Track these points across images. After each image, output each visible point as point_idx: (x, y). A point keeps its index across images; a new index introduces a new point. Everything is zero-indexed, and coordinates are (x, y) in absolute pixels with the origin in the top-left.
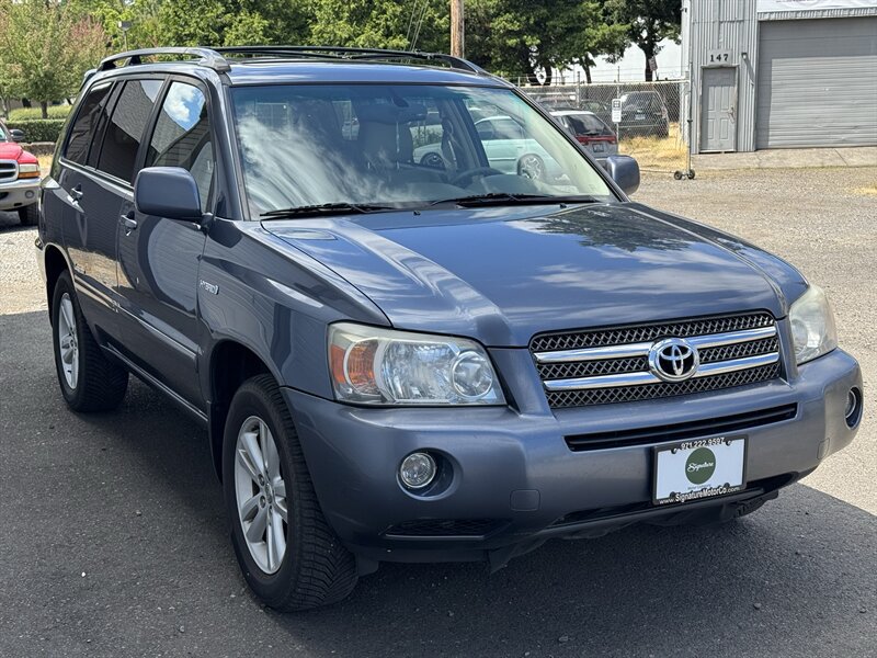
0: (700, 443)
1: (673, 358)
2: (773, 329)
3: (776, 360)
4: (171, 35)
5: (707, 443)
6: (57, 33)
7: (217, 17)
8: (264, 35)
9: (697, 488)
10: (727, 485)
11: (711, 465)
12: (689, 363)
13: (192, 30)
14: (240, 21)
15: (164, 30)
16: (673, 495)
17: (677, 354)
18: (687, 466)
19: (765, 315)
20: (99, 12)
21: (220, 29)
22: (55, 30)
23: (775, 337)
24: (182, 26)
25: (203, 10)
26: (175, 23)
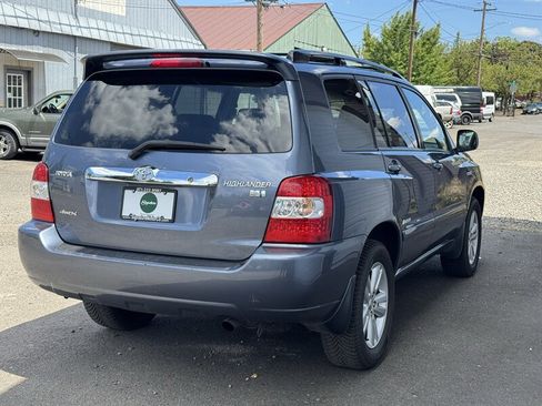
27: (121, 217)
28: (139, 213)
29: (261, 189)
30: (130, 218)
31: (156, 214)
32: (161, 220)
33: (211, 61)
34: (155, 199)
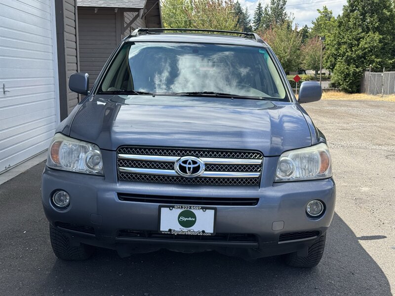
0: (186, 207)
1: (187, 166)
2: (260, 161)
3: (258, 176)
4: (335, 42)
5: (190, 208)
6: (295, 43)
7: (358, 34)
8: (379, 42)
9: (185, 229)
10: (203, 232)
11: (194, 219)
12: (196, 169)
13: (345, 40)
14: (368, 36)
15: (333, 40)
16: (170, 230)
17: (190, 164)
18: (179, 218)
19: (258, 154)
20: (323, 34)
21: (358, 40)
22: (294, 41)
23: (261, 165)
24: (341, 39)
25: (351, 32)
26: (338, 37)
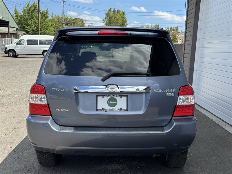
27: (97, 110)
28: (107, 107)
29: (171, 93)
30: (103, 110)
31: (117, 107)
32: (121, 110)
33: (133, 33)
34: (116, 100)
